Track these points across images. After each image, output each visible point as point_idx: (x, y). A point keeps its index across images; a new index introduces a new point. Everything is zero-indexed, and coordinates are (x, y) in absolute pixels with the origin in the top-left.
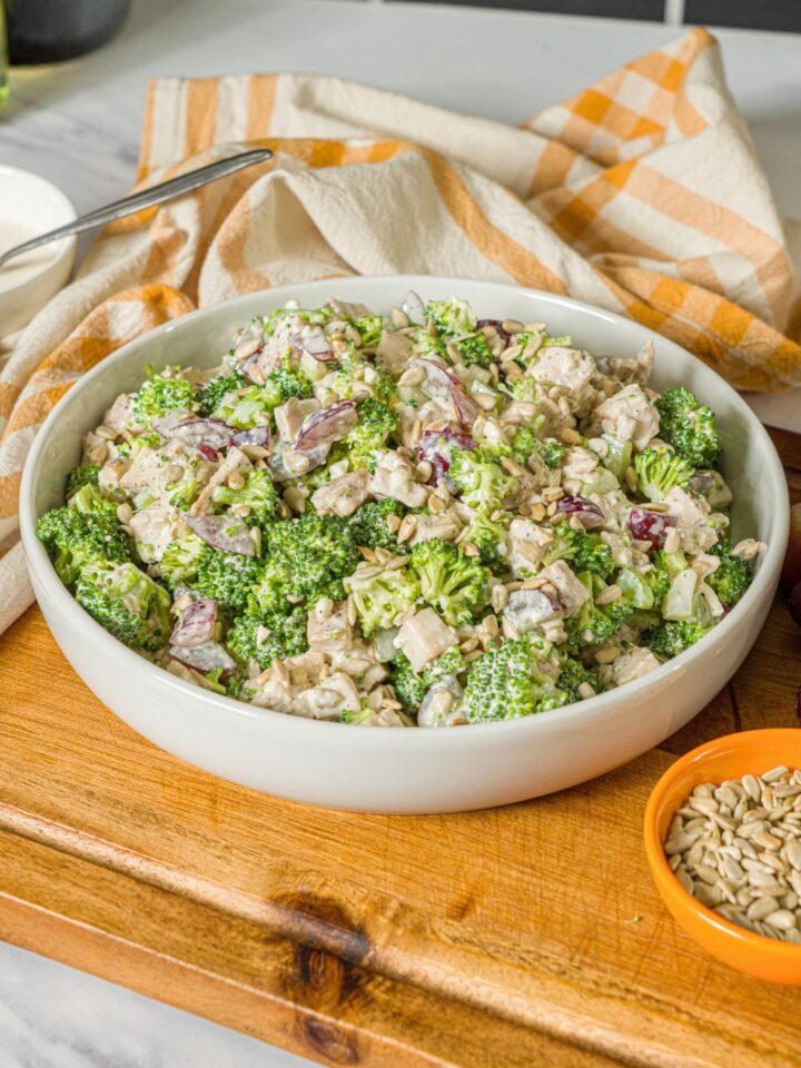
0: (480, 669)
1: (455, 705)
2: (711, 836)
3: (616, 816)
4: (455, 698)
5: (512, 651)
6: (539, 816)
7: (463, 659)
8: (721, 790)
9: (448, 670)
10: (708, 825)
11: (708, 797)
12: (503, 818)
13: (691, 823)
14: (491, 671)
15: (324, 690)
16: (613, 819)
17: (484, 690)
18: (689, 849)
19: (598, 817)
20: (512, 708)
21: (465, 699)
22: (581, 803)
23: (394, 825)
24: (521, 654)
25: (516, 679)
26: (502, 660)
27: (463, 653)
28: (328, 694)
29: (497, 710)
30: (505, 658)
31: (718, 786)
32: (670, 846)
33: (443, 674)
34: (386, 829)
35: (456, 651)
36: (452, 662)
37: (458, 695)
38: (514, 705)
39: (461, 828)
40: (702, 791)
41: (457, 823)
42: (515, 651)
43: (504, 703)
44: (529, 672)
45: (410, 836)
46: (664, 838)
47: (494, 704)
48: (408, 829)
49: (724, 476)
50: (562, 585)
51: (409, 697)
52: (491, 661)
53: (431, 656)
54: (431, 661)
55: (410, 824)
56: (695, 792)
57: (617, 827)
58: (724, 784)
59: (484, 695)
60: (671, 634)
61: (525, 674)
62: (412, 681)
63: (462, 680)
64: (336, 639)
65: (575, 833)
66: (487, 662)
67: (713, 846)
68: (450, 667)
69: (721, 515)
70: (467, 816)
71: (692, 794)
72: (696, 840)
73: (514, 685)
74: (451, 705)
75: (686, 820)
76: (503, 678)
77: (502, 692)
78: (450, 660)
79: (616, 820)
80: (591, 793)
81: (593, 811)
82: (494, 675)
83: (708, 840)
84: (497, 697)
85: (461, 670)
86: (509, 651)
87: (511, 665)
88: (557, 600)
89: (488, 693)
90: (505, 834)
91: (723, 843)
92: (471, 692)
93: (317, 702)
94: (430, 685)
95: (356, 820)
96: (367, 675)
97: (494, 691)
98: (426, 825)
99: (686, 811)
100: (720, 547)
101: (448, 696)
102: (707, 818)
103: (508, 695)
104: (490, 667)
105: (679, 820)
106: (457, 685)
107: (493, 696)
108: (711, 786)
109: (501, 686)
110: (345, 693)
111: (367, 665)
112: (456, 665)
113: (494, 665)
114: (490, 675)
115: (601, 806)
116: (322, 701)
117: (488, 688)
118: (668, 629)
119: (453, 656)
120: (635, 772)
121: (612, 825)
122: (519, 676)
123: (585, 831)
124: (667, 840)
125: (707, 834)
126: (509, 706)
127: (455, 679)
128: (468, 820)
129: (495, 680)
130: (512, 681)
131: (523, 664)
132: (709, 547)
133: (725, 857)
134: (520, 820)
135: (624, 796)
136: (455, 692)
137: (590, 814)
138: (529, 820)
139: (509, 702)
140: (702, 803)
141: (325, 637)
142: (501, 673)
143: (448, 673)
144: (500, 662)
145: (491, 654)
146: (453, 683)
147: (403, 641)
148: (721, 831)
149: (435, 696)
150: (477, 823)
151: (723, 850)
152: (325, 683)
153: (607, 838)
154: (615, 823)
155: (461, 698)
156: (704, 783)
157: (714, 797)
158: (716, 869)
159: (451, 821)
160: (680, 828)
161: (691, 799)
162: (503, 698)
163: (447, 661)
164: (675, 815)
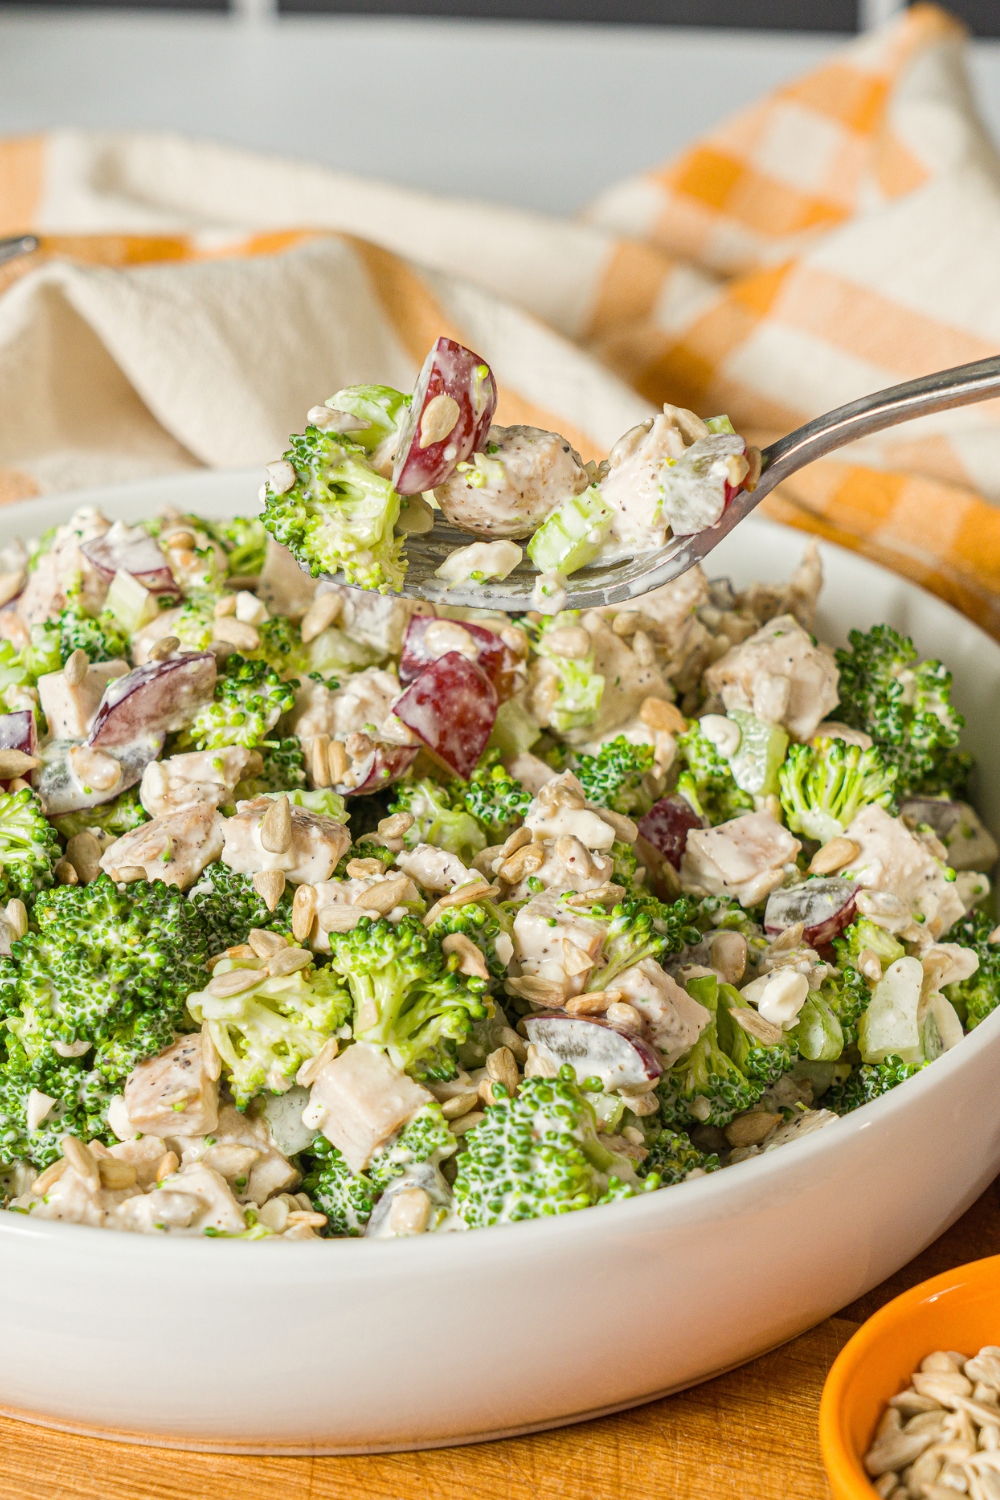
0: (481, 1141)
1: (437, 1216)
2: (958, 1436)
3: (773, 1441)
4: (435, 1203)
5: (541, 1095)
6: (616, 1448)
7: (449, 1127)
8: (977, 1360)
9: (421, 1153)
10: (951, 1421)
11: (949, 1372)
12: (545, 1453)
13: (917, 1421)
14: (503, 1140)
15: (168, 1193)
16: (767, 1446)
17: (491, 1177)
18: (911, 1464)
19: (738, 1443)
20: (547, 1208)
21: (456, 1205)
22: (702, 1421)
23: (324, 1475)
24: (560, 1100)
25: (555, 1150)
26: (523, 1115)
27: (452, 1119)
28: (177, 1200)
29: (518, 1213)
30: (529, 1110)
31: (971, 1357)
32: (877, 1460)
33: (411, 1162)
34: (306, 1482)
35: (437, 1117)
36: (430, 1135)
37: (441, 1197)
38: (551, 1201)
39: (459, 1475)
40: (940, 1363)
41: (451, 1467)
42: (547, 1094)
43: (530, 1199)
44: (578, 1135)
45: (355, 1492)
46: (862, 1447)
47: (511, 1202)
48: (352, 1481)
49: (979, 812)
50: (655, 1009)
51: (343, 1216)
52: (501, 1121)
53: (382, 1132)
54: (385, 1143)
55: (354, 1472)
56: (926, 1365)
57: (773, 1460)
58: (984, 1352)
59: (491, 1185)
60: (871, 1085)
61: (569, 1138)
62: (347, 1183)
63: (447, 1169)
64: (184, 1112)
65: (691, 1473)
66: (493, 1124)
67: (959, 1454)
68: (426, 1145)
69: (973, 874)
70: (470, 1452)
71: (919, 1370)
72: (928, 1447)
73: (549, 1160)
74: (428, 1218)
75: (907, 1415)
76: (527, 1148)
77: (526, 1178)
78: (427, 1130)
79: (772, 1448)
80: (723, 1404)
81: (725, 1435)
82: (508, 1147)
83: (950, 1444)
84: (517, 1188)
85: (447, 1151)
86: (535, 1097)
87: (541, 1123)
88: (644, 1035)
89: (498, 1181)
90: (548, 1481)
91: (980, 1448)
92: (464, 1188)
93: (155, 1217)
94: (385, 1184)
95: (245, 1468)
96: (254, 1176)
97: (512, 1176)
98: (387, 1472)
99: (907, 1397)
100: (969, 927)
101: (421, 1200)
102: (951, 1410)
103: (538, 1183)
104: (500, 1132)
105: (894, 1416)
106: (439, 1179)
107: (508, 1186)
108: (959, 1357)
109: (524, 1167)
110: (211, 1198)
111: (252, 1155)
112: (439, 1140)
113: (508, 1126)
114: (500, 1148)
115: (743, 1424)
116: (166, 1214)
117: (497, 1171)
118: (865, 1076)
119: (431, 1124)
120: (811, 1365)
121: (764, 1456)
122: (559, 1144)
123: (712, 1470)
124: (869, 1449)
125: (948, 1436)
126: (543, 1203)
127: (435, 1168)
128: (473, 1460)
129: (512, 1155)
130: (545, 1152)
131: (566, 1119)
132: (945, 927)
133: (983, 1470)
134: (578, 1456)
135: (790, 1406)
136: (439, 1193)
137: (721, 1440)
138: (599, 1455)
139: (541, 1194)
140: (938, 1382)
141: (161, 1109)
142: (520, 1139)
143: (422, 1160)
144: (519, 1120)
145: (501, 1108)
146: (432, 1176)
147: (321, 1112)
148: (977, 1429)
149: (396, 1202)
150: (492, 1465)
151: (980, 1460)
152: (170, 1182)
153: (755, 1478)
154: (770, 1452)
155: (448, 1205)
156: (945, 1350)
157: (962, 1371)
158: (967, 1493)
159: (439, 1463)
160: (896, 1426)
161: (917, 1377)
162: (529, 1188)
163: (419, 1134)
164: (885, 1407)
